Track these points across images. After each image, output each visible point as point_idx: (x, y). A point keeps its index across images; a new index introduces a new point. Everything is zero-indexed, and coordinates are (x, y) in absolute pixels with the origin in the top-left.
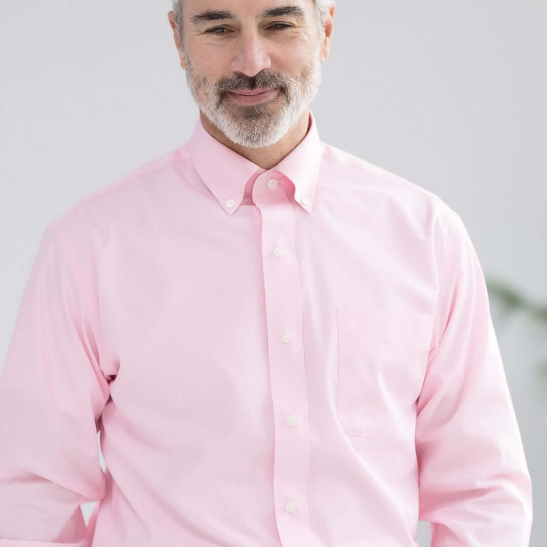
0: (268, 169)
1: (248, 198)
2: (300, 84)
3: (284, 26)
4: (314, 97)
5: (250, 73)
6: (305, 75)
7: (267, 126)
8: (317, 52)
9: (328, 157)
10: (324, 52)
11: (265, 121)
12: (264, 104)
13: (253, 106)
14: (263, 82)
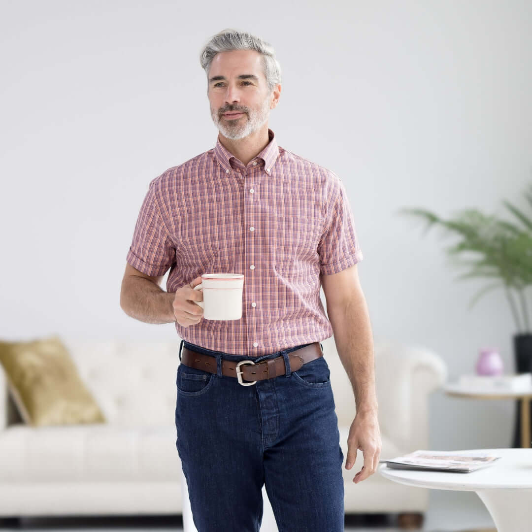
2: (255, 113)
3: (248, 84)
6: (258, 109)
7: (239, 130)
11: (238, 127)
12: (238, 120)
13: (232, 120)
14: (236, 108)
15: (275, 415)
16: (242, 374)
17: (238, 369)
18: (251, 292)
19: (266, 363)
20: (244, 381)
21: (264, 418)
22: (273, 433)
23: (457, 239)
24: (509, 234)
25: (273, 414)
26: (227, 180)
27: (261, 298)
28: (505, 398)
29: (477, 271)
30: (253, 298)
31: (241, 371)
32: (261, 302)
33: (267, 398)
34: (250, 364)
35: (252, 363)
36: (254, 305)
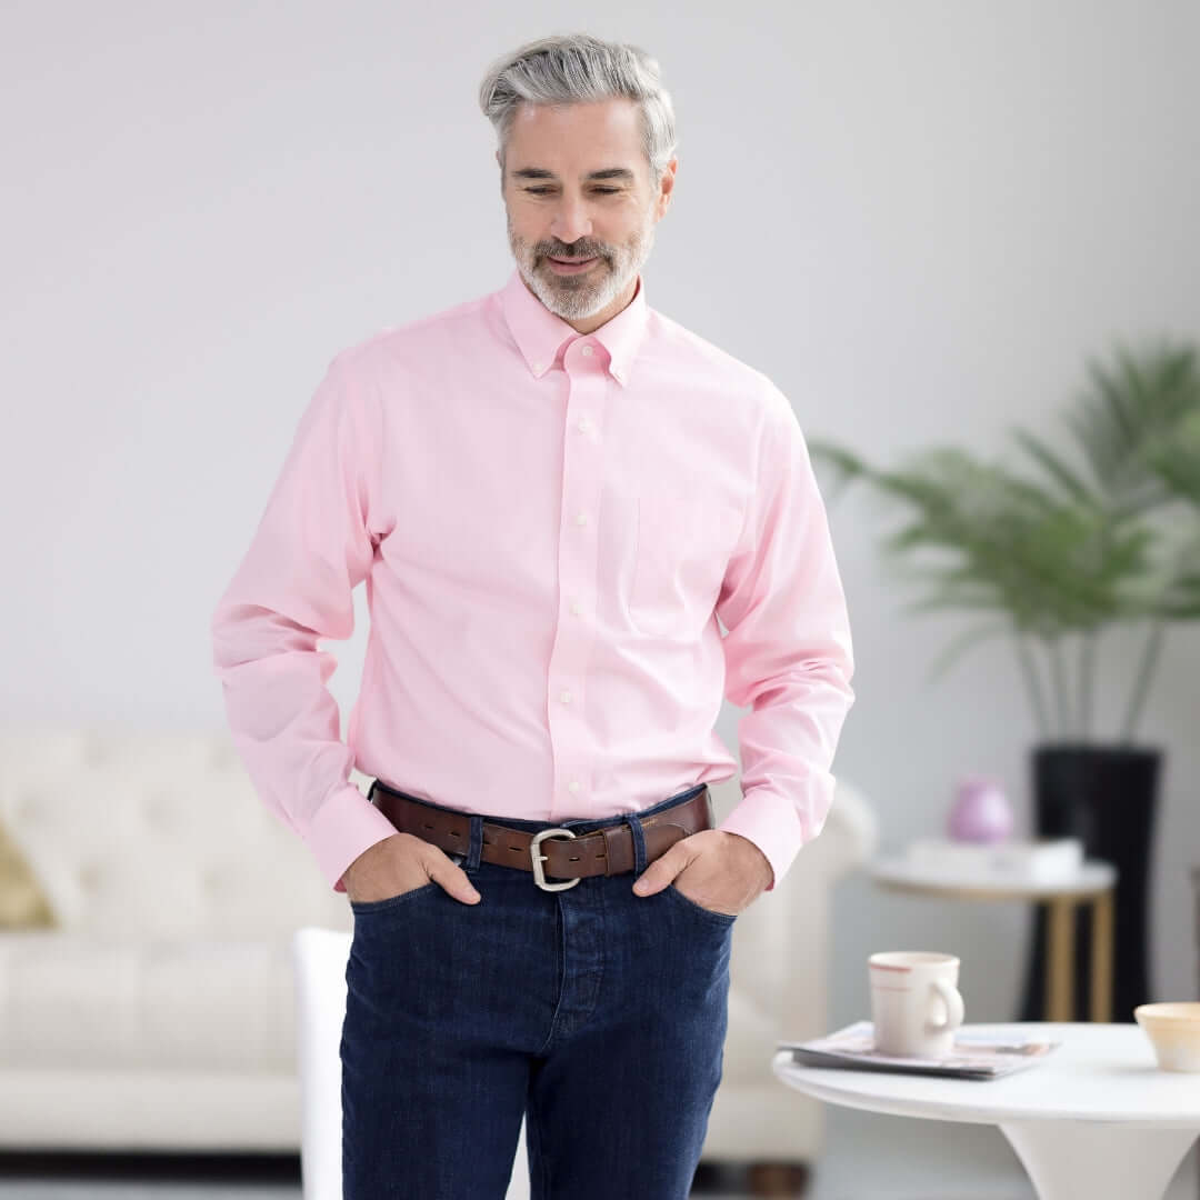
0: (586, 334)
1: (560, 362)
2: (627, 252)
3: (609, 191)
4: (643, 262)
5: (568, 240)
6: (632, 242)
7: (586, 298)
8: (649, 216)
9: (653, 327)
10: (660, 212)
13: (571, 277)
14: (582, 250)
15: (595, 968)
16: (543, 862)
17: (535, 849)
19: (601, 834)
20: (549, 880)
21: (569, 971)
22: (581, 1008)
23: (905, 515)
24: (1030, 512)
25: (592, 964)
28: (1008, 898)
29: (947, 593)
31: (542, 854)
33: (582, 923)
34: (564, 838)
35: (572, 835)
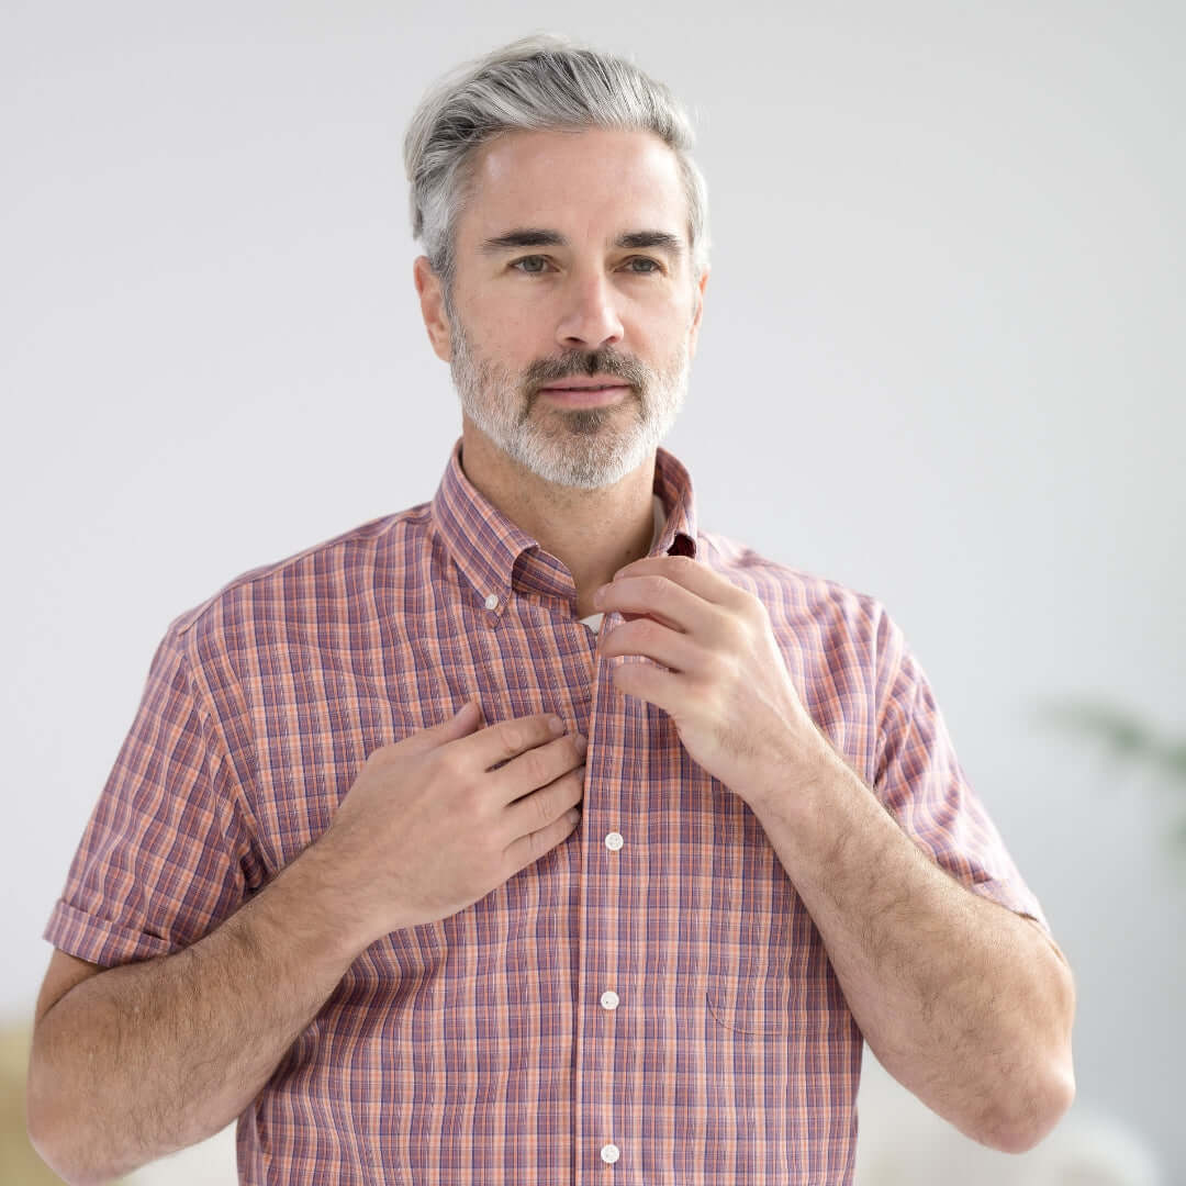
11: (603, 437)
12: (604, 411)
13: (587, 411)
14: (611, 364)
18: (598, 1101)
26: (490, 638)
27: (637, 1128)
30: (607, 1128)
32: (636, 1145)
36: (610, 1154)
